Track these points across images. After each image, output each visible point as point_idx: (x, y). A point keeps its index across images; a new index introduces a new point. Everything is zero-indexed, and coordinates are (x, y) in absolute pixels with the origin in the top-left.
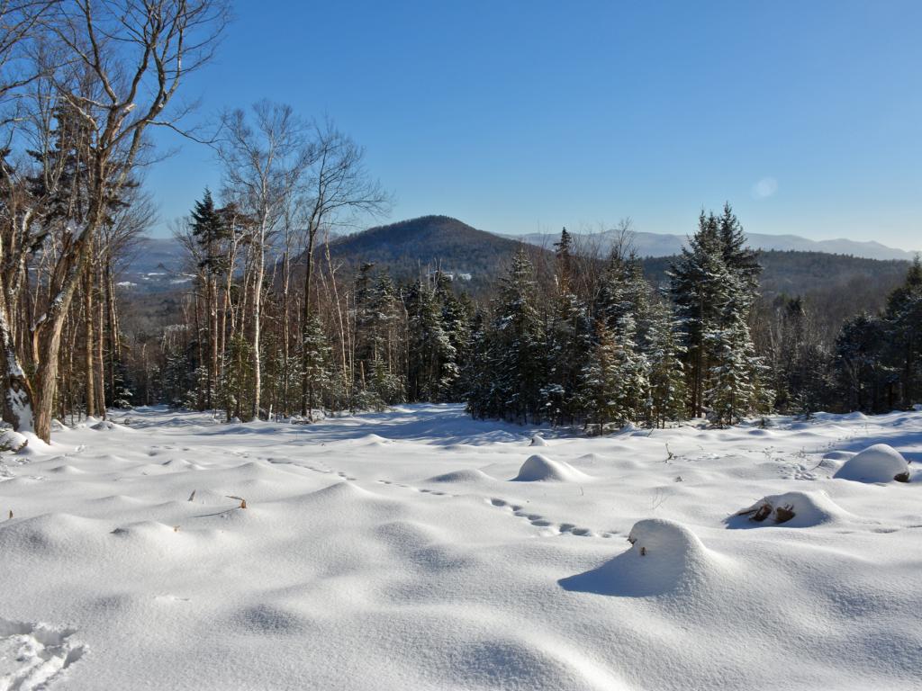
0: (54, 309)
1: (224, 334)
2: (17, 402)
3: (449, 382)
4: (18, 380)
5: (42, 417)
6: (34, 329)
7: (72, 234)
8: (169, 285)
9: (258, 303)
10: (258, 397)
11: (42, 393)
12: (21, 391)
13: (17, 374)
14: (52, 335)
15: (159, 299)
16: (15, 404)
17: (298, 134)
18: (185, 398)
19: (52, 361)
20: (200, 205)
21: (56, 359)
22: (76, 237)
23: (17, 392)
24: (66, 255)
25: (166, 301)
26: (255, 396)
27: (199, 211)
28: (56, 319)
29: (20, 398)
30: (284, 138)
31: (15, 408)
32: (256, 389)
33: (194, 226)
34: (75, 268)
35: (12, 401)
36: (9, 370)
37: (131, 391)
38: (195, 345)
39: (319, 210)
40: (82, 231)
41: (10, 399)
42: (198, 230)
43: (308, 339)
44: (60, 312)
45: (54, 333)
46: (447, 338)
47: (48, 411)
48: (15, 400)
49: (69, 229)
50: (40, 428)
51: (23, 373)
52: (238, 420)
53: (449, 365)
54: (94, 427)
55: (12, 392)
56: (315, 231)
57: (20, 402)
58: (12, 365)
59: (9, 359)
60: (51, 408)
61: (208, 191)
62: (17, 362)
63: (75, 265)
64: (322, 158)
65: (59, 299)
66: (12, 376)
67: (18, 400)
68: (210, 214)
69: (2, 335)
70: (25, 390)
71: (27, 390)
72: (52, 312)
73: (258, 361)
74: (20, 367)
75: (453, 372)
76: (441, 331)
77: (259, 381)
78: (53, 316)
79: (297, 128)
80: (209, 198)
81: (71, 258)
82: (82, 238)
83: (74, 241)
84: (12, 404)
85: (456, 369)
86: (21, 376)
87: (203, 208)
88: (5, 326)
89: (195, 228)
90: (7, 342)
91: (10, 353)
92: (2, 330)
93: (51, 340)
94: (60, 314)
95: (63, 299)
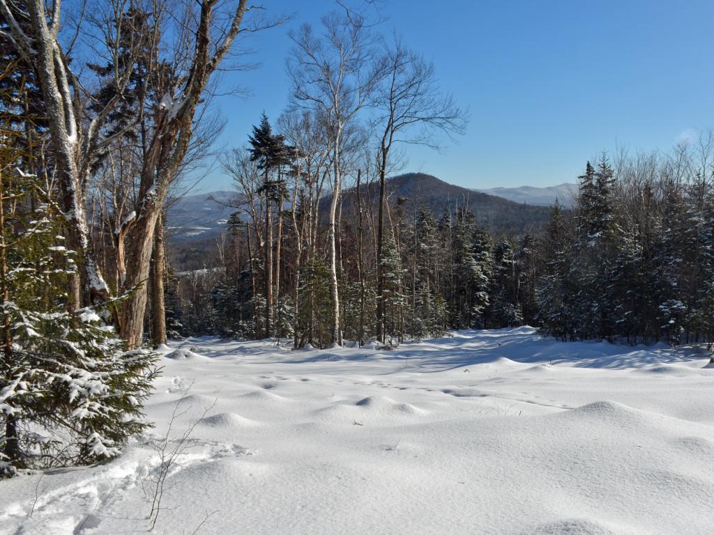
0: (146, 203)
1: (279, 262)
3: (481, 310)
4: (101, 296)
5: (131, 341)
6: (118, 231)
7: (167, 111)
8: (186, 237)
9: (333, 223)
10: (337, 322)
11: (131, 311)
13: (98, 288)
14: (144, 238)
15: (178, 249)
17: (368, 47)
18: (237, 328)
19: (143, 271)
20: (257, 130)
21: (148, 268)
22: (173, 114)
24: (160, 137)
25: (184, 250)
26: (334, 321)
27: (256, 136)
28: (149, 216)
30: (354, 52)
32: (335, 313)
33: (252, 151)
34: (171, 153)
36: (89, 282)
37: (181, 322)
38: (245, 275)
39: (390, 129)
40: (180, 107)
42: (257, 154)
43: (385, 260)
44: (153, 207)
45: (146, 235)
46: (479, 267)
47: (138, 334)
49: (164, 105)
51: (106, 286)
52: (311, 347)
53: (481, 294)
54: (170, 356)
56: (388, 148)
58: (92, 277)
59: (90, 269)
60: (142, 330)
61: (265, 116)
62: (99, 272)
63: (171, 149)
64: (393, 72)
65: (152, 192)
66: (93, 290)
68: (268, 139)
69: (80, 238)
72: (143, 208)
73: (336, 283)
74: (101, 279)
75: (484, 300)
76: (474, 261)
77: (338, 304)
78: (144, 213)
79: (368, 41)
80: (267, 123)
81: (167, 140)
82: (181, 116)
83: (170, 120)
85: (487, 297)
86: (104, 290)
87: (261, 134)
88: (83, 227)
89: (253, 153)
90: (85, 246)
91: (90, 260)
92: (79, 232)
93: (143, 244)
94: (154, 210)
95: (156, 190)
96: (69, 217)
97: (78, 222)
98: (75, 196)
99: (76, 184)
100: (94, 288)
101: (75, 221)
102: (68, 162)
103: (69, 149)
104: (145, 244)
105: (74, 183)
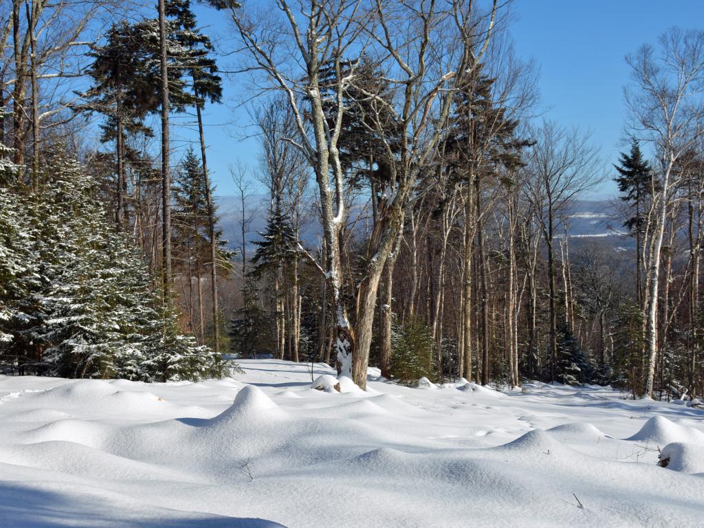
0: (370, 268)
2: (341, 351)
4: (344, 331)
5: (358, 364)
6: (358, 286)
7: (387, 200)
11: (358, 343)
12: (345, 341)
13: (343, 326)
14: (368, 292)
16: (340, 352)
19: (368, 315)
20: (626, 157)
22: (391, 203)
23: (342, 341)
24: (381, 219)
28: (372, 277)
29: (344, 347)
31: (339, 355)
34: (389, 231)
35: (338, 349)
36: (337, 321)
40: (395, 197)
41: (336, 347)
44: (374, 270)
47: (363, 360)
48: (340, 348)
49: (385, 195)
50: (356, 374)
51: (348, 325)
55: (339, 342)
57: (344, 351)
58: (340, 318)
59: (338, 312)
62: (345, 315)
63: (389, 228)
65: (375, 259)
66: (339, 327)
67: (343, 348)
69: (334, 291)
70: (349, 341)
71: (350, 340)
72: (368, 271)
74: (346, 320)
78: (369, 274)
81: (386, 221)
82: (394, 203)
83: (388, 206)
84: (337, 352)
86: (347, 328)
87: (629, 161)
88: (337, 283)
89: (620, 182)
90: (337, 297)
91: (340, 306)
92: (333, 287)
93: (367, 296)
94: (375, 272)
95: (377, 258)
96: (327, 275)
97: (333, 280)
98: (333, 261)
99: (335, 253)
100: (340, 326)
101: (331, 279)
102: (330, 237)
103: (332, 227)
104: (369, 296)
105: (333, 252)
